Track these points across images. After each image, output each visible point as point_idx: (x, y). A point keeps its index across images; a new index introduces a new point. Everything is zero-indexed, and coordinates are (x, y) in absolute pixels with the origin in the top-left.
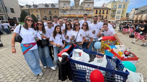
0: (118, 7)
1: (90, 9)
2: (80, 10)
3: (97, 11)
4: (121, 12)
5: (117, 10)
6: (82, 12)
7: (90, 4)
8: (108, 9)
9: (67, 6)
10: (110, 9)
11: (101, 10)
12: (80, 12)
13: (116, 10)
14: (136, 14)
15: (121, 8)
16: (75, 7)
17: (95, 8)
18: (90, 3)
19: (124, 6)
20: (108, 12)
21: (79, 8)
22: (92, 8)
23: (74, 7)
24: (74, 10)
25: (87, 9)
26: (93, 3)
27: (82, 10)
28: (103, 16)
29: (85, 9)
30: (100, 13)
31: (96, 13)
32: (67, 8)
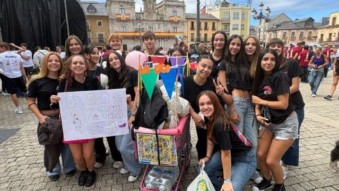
0: (232, 17)
1: (177, 19)
2: (157, 20)
3: (193, 23)
4: (240, 28)
5: (233, 22)
6: (162, 25)
7: (178, 9)
8: (215, 20)
9: (128, 11)
10: (219, 20)
11: (201, 21)
12: (157, 26)
13: (229, 23)
14: (268, 31)
15: (238, 18)
16: (145, 14)
17: (187, 19)
18: (178, 6)
19: (243, 14)
20: (216, 25)
21: (155, 17)
22: (183, 18)
23: (143, 13)
24: (144, 20)
25: (171, 19)
26: (183, 7)
27: (162, 20)
28: (206, 35)
29: (168, 20)
30: (199, 29)
31: (192, 28)
32: (128, 17)
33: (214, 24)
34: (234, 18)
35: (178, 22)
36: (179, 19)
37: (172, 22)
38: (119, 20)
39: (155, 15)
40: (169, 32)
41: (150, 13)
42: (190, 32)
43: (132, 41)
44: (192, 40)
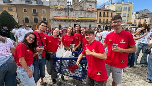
2: (80, 10)
3: (100, 12)
4: (127, 16)
5: (123, 12)
6: (83, 13)
7: (92, 4)
8: (112, 11)
9: (62, 4)
10: (115, 11)
11: (105, 11)
12: (80, 13)
13: (121, 13)
16: (73, 6)
17: (98, 10)
18: (93, 2)
19: (129, 8)
21: (79, 8)
23: (71, 5)
25: (89, 9)
26: (96, 2)
27: (83, 10)
28: (107, 20)
29: (87, 10)
30: (104, 16)
31: (100, 16)
32: (62, 7)
33: (112, 13)
34: (124, 10)
35: (92, 12)
36: (93, 10)
37: (89, 11)
38: (56, 9)
39: (79, 7)
40: (87, 18)
41: (76, 6)
42: (99, 18)
43: (65, 23)
44: (100, 23)
